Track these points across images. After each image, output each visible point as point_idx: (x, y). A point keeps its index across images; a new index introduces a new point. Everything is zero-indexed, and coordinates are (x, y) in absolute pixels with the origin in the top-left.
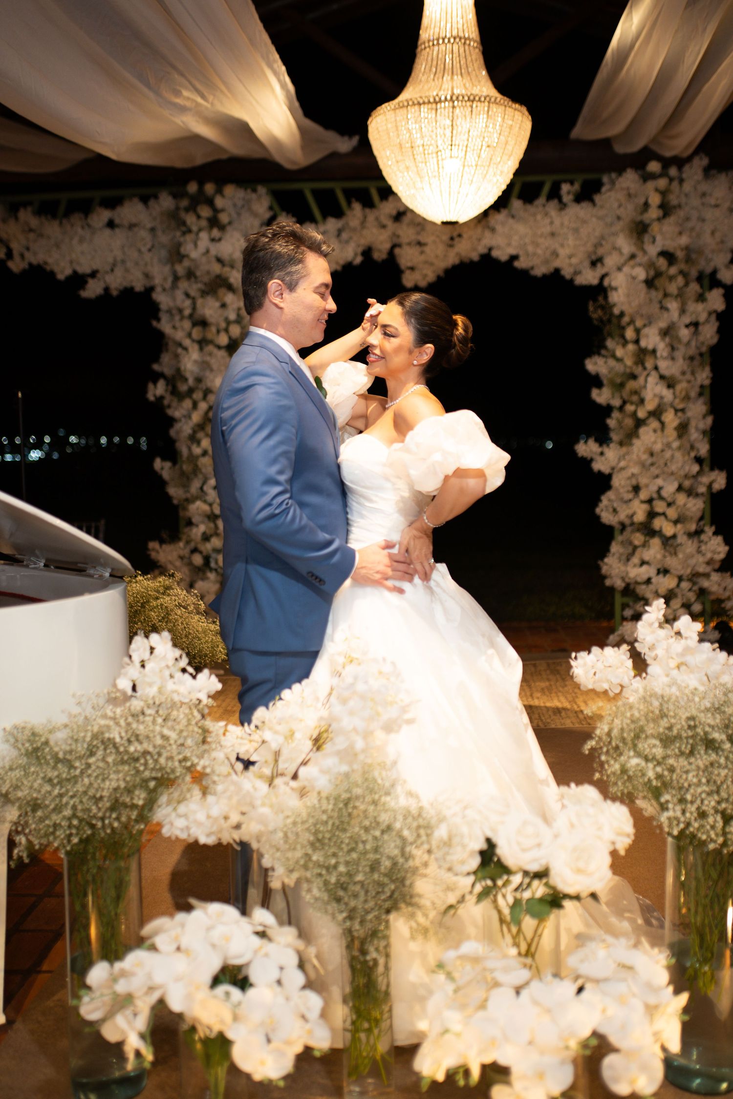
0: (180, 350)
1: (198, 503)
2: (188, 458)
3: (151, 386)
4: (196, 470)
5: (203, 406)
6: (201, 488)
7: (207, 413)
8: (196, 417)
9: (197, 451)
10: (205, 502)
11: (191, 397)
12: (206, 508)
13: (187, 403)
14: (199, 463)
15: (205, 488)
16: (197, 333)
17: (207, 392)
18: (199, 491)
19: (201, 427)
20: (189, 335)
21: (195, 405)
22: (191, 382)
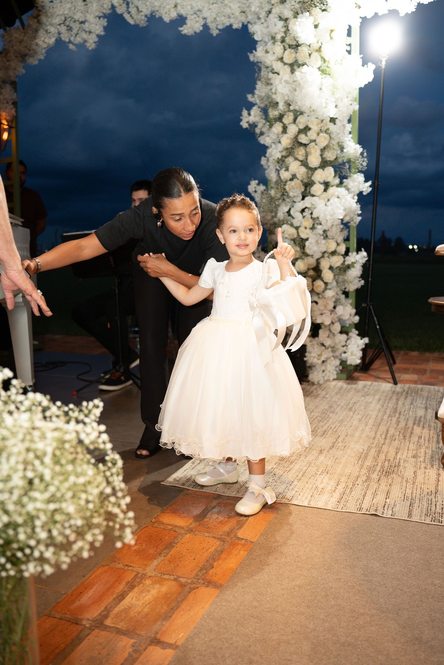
0: (271, 75)
1: (285, 227)
2: (276, 183)
3: (245, 113)
4: (284, 194)
5: (293, 130)
6: (289, 212)
7: (296, 137)
8: (286, 141)
9: (285, 175)
10: (292, 225)
11: (281, 122)
12: (293, 231)
13: (277, 128)
14: (287, 187)
15: (292, 212)
16: (289, 56)
17: (297, 114)
18: (287, 214)
19: (290, 152)
20: (281, 59)
21: (285, 130)
22: (281, 106)
